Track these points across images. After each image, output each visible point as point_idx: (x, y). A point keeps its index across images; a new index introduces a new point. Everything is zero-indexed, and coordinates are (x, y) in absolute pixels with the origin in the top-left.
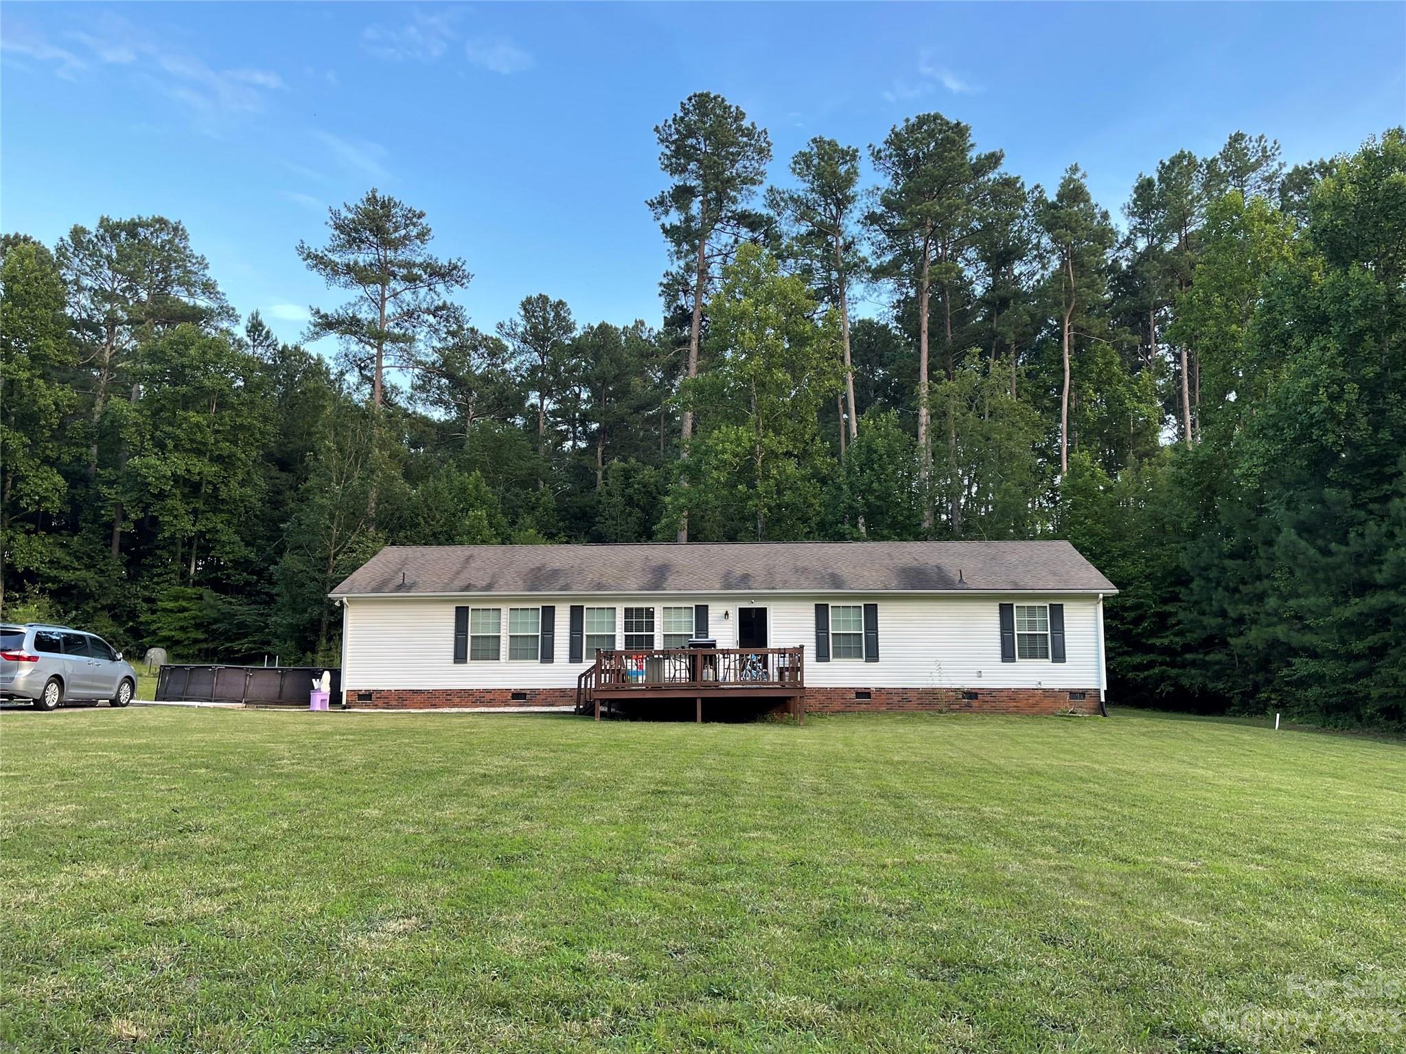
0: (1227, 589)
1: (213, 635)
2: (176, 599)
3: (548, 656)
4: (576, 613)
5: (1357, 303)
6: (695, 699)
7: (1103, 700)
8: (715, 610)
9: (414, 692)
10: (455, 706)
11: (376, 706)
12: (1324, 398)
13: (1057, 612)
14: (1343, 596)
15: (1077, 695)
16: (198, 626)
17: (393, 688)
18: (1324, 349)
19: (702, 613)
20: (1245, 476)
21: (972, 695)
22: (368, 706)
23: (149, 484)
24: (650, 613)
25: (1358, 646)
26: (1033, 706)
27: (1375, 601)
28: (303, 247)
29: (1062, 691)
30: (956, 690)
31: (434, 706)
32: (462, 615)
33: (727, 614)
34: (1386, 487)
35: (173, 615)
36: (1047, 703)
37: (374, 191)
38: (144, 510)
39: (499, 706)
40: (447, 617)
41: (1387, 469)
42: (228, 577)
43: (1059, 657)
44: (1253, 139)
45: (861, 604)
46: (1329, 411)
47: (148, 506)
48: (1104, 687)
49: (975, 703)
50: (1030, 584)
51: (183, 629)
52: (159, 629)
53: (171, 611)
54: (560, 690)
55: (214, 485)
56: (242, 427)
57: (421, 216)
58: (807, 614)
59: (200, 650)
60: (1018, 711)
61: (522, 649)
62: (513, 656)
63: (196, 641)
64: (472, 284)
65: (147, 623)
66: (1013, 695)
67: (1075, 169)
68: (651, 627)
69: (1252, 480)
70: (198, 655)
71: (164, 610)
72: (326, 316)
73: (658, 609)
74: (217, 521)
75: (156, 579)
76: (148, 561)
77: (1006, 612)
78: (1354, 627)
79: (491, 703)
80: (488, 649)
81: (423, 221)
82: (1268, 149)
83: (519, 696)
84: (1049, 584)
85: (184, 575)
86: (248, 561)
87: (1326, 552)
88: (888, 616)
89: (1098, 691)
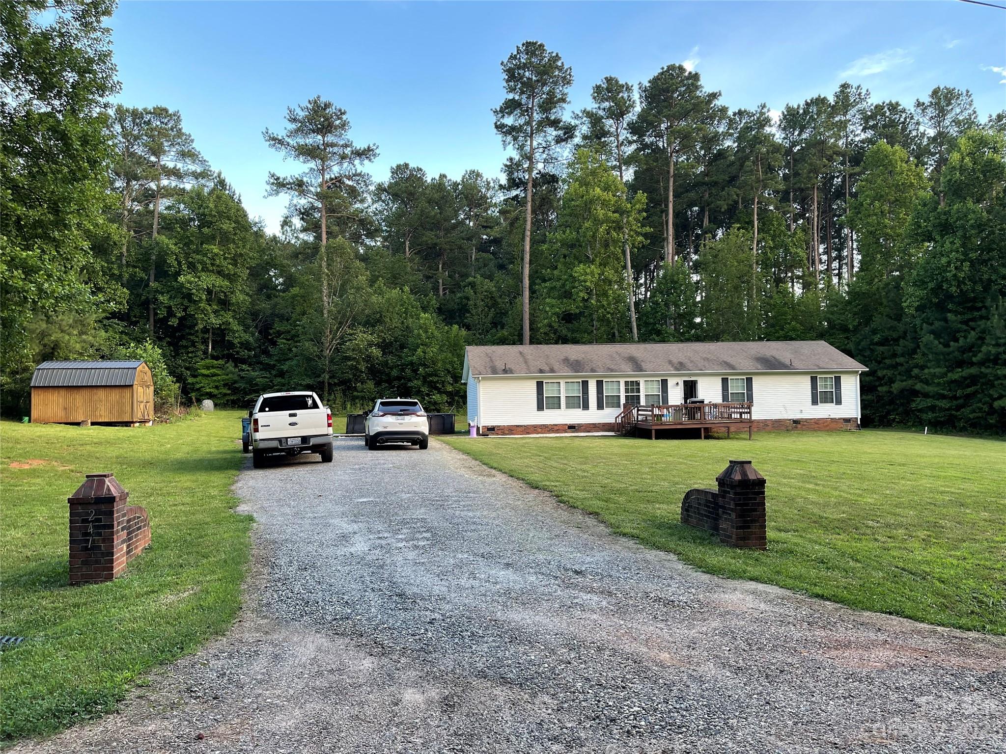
0: (876, 361)
1: (235, 391)
2: (208, 368)
3: (586, 407)
4: (600, 384)
5: (972, 221)
6: (700, 428)
7: (859, 423)
8: (671, 382)
9: (517, 426)
10: (538, 433)
11: (498, 434)
12: (953, 269)
13: (838, 380)
14: (951, 369)
15: (847, 420)
16: (225, 385)
17: (506, 424)
18: (952, 243)
19: (664, 383)
20: (908, 307)
21: (796, 422)
22: (493, 434)
23: (192, 294)
24: (638, 384)
25: (959, 393)
26: (827, 426)
27: (973, 370)
28: (267, 133)
29: (840, 419)
30: (790, 420)
31: (528, 433)
32: (540, 385)
33: (677, 384)
34: (976, 313)
35: (209, 379)
36: (833, 425)
37: (319, 97)
38: (185, 310)
39: (562, 433)
40: (532, 386)
41: (977, 304)
42: (238, 353)
43: (839, 402)
44: (854, 87)
45: (744, 377)
46: (955, 275)
47: (187, 307)
48: (859, 417)
49: (799, 426)
50: (825, 366)
51: (217, 387)
52: (202, 387)
53: (207, 376)
54: (593, 424)
55: (225, 293)
56: (241, 255)
57: (344, 113)
58: (717, 383)
59: (228, 401)
60: (820, 429)
61: (572, 403)
62: (568, 406)
63: (225, 395)
64: (376, 160)
65: (193, 384)
66: (817, 422)
67: (764, 106)
68: (638, 391)
69: (912, 309)
70: (227, 404)
71: (204, 375)
72: (278, 178)
73: (642, 382)
74: (228, 317)
75: (190, 355)
76: (184, 343)
77: (814, 380)
78: (958, 383)
79: (557, 431)
80: (555, 403)
81: (344, 117)
82: (863, 94)
83: (572, 428)
84: (835, 367)
85: (205, 352)
86: (248, 342)
87: (947, 345)
88: (757, 383)
89: (857, 418)
